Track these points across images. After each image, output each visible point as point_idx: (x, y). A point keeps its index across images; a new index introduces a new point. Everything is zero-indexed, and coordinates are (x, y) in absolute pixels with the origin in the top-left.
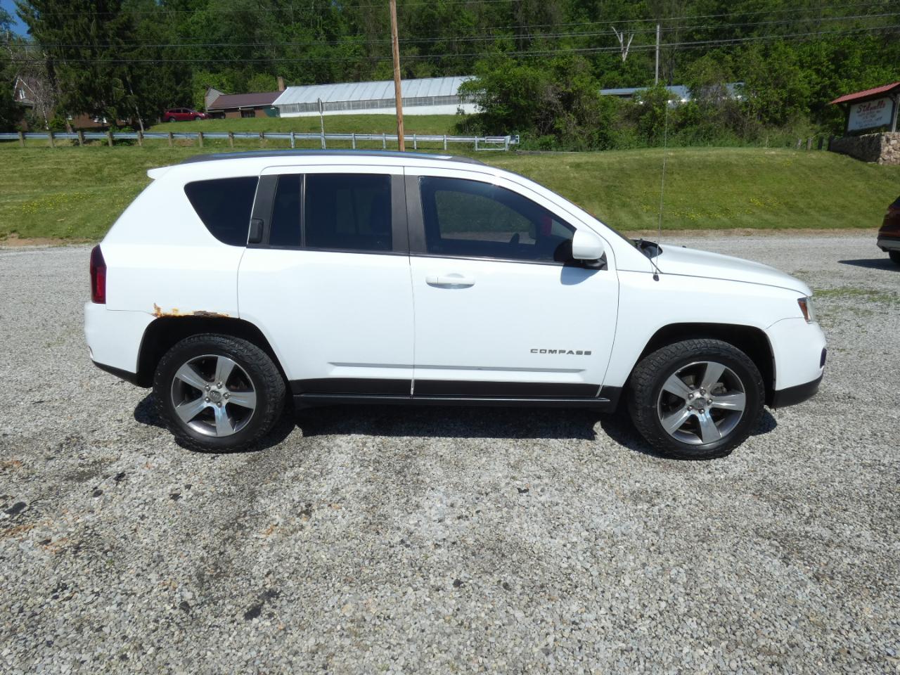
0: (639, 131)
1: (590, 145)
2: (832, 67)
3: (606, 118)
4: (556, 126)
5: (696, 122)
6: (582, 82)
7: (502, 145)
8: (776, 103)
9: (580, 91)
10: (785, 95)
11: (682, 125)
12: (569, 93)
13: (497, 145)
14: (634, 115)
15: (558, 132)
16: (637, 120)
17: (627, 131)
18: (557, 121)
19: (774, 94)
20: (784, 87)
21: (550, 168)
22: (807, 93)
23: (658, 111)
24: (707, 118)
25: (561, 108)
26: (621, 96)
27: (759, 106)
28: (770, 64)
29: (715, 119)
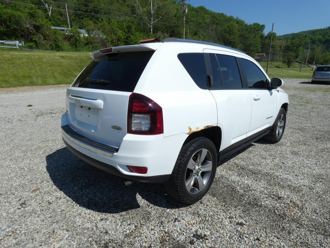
0: (72, 45)
1: (52, 49)
2: (128, 31)
3: (56, 38)
4: (34, 39)
5: (91, 43)
6: (43, 21)
7: (15, 45)
8: (115, 40)
9: (43, 25)
10: (117, 38)
11: (86, 44)
12: (38, 25)
13: (13, 45)
14: (68, 38)
15: (35, 42)
16: (69, 40)
17: (66, 44)
18: (34, 37)
19: (114, 37)
20: (116, 35)
21: (51, 57)
22: (123, 38)
23: (78, 38)
24: (95, 42)
25: (35, 31)
26: (61, 30)
27: (110, 40)
28: (111, 26)
29: (98, 43)
